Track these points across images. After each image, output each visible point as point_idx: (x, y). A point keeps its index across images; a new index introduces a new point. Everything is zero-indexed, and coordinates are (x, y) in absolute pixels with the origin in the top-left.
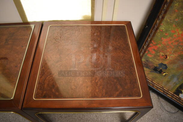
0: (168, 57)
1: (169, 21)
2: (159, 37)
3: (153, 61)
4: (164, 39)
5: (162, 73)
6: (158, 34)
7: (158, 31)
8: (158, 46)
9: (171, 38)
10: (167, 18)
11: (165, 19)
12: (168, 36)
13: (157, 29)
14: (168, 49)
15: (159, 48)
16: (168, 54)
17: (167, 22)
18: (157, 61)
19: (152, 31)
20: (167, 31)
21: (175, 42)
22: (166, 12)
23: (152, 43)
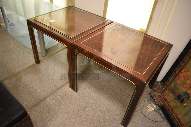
3: (179, 87)
5: (184, 102)
8: (188, 73)
18: (183, 89)
19: (186, 58)
23: (184, 70)
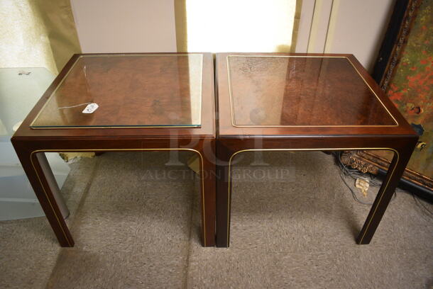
0: (422, 110)
1: (415, 45)
2: (402, 75)
4: (411, 78)
6: (401, 71)
7: (400, 66)
8: (403, 92)
9: (422, 74)
10: (411, 41)
11: (408, 44)
12: (417, 72)
13: (398, 62)
14: (420, 95)
15: (404, 96)
16: (421, 103)
17: (413, 49)
19: (389, 67)
20: (413, 63)
21: (429, 79)
22: (408, 32)
23: (392, 89)
